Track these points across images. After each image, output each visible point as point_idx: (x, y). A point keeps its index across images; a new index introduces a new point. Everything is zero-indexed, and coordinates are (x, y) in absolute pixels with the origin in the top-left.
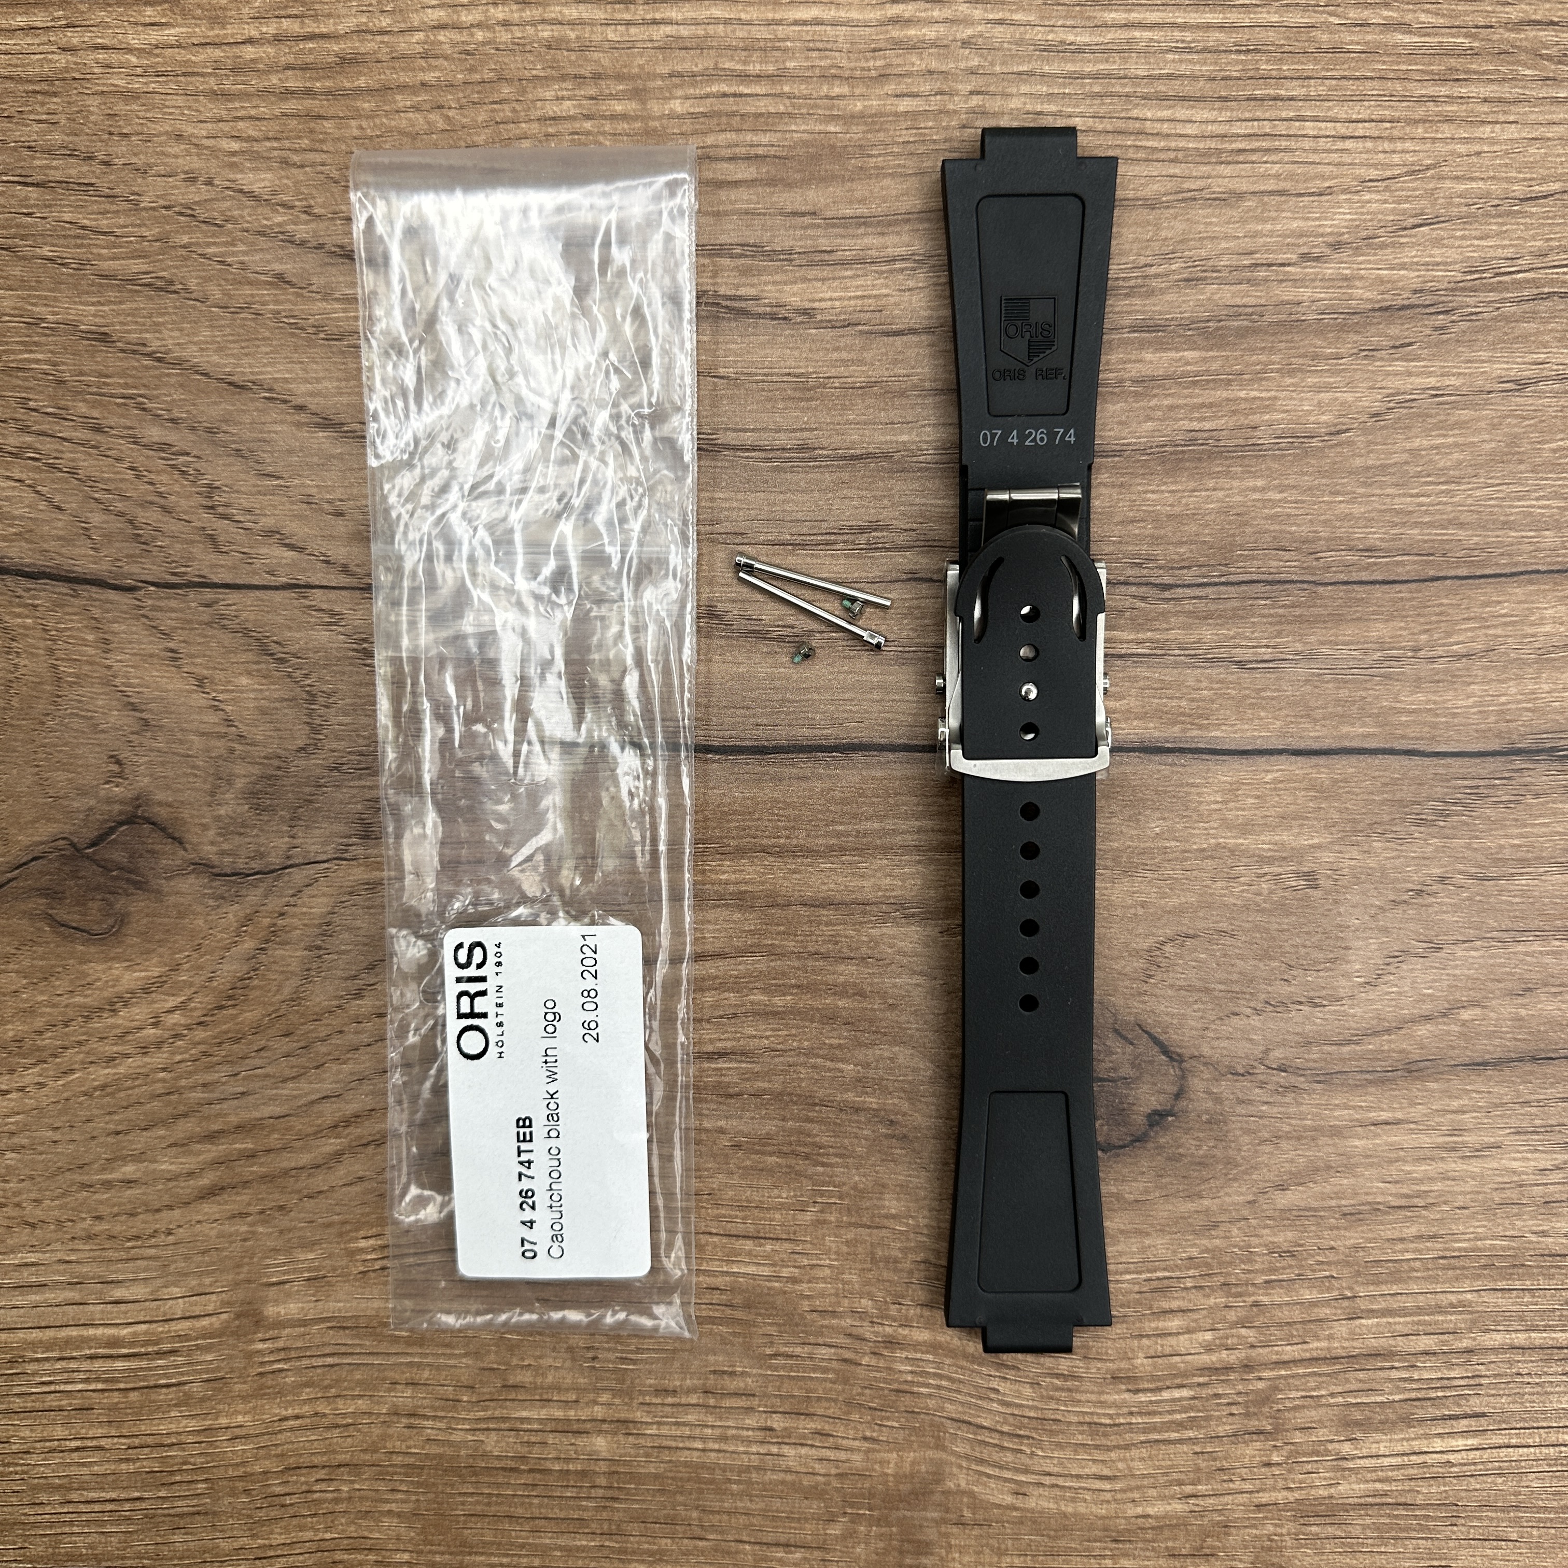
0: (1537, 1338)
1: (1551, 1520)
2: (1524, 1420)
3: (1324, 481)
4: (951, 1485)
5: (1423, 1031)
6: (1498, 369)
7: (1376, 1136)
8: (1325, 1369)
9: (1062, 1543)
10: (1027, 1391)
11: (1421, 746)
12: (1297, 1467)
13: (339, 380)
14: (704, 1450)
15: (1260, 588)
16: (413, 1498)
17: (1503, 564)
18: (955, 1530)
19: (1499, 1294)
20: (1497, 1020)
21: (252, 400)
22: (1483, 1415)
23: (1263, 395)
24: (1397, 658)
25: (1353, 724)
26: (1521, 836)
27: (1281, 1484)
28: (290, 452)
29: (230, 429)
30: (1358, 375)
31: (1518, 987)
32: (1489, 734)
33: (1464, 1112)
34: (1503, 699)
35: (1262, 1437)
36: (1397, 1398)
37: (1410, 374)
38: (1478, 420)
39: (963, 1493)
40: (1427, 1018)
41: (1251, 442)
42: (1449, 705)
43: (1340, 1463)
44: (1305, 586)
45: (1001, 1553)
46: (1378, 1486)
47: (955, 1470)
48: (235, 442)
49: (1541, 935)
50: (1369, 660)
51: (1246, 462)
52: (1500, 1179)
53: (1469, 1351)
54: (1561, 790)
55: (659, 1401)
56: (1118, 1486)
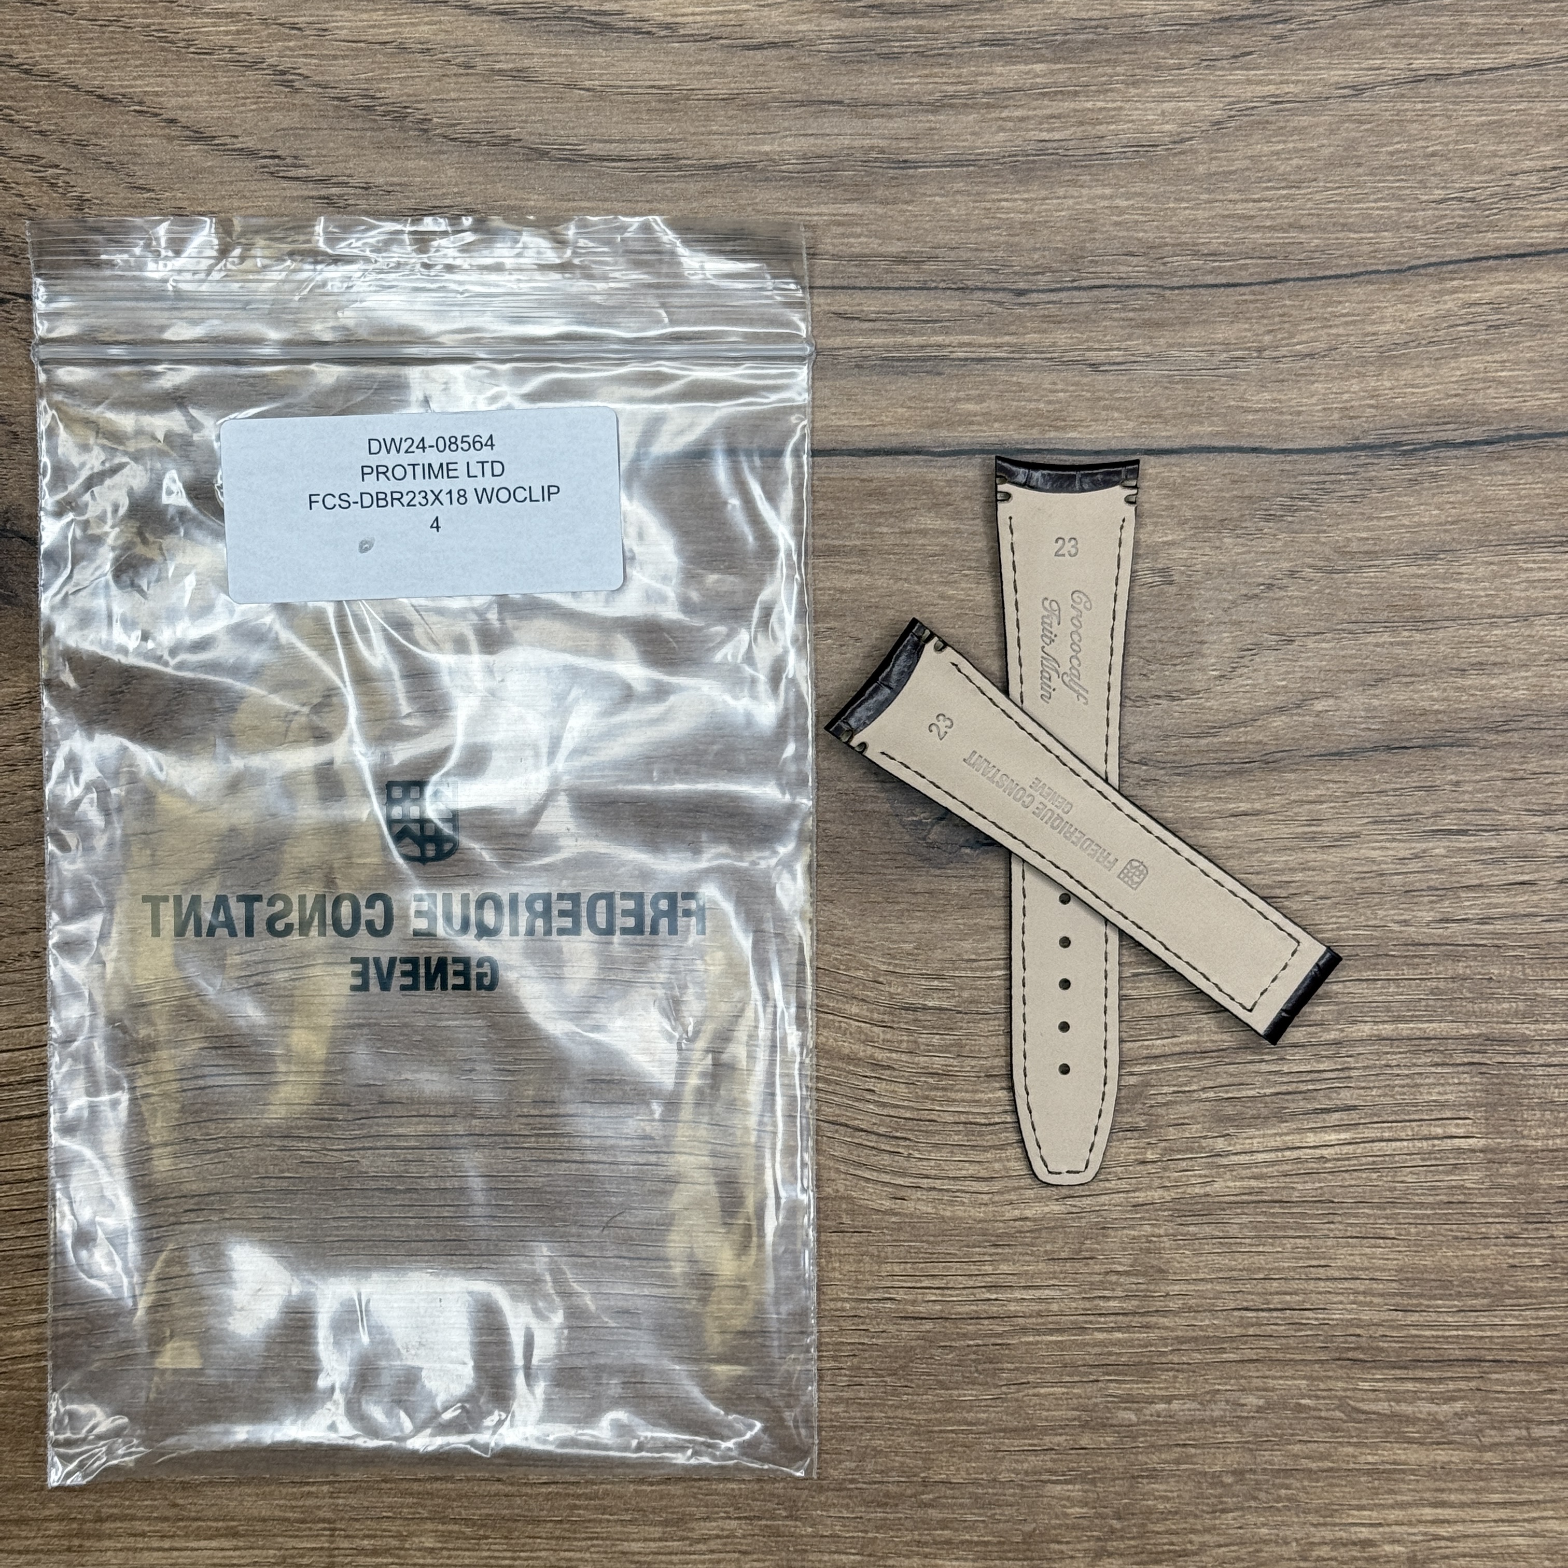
0: (1405, 1029)
1: (1428, 1216)
2: (1395, 1113)
3: (1168, 188)
4: (830, 1190)
5: (1278, 722)
6: (1335, 76)
7: (1236, 827)
8: (1195, 1063)
9: (941, 1249)
10: (902, 1089)
11: (1266, 444)
12: (1172, 1165)
13: (210, 94)
14: (582, 1162)
15: (1110, 292)
16: (286, 1225)
17: (1343, 265)
18: (834, 1237)
19: (1365, 985)
20: (1351, 710)
21: (121, 113)
22: (1354, 1108)
23: (1110, 105)
24: (1242, 359)
25: (1201, 423)
26: (1368, 529)
27: (1157, 1182)
28: (161, 164)
29: (100, 142)
30: (1199, 85)
31: (1370, 677)
32: (1334, 431)
33: (1322, 802)
34: (1346, 397)
35: (1136, 1134)
36: (1268, 1091)
37: (1249, 82)
38: (1317, 125)
39: (842, 1198)
40: (1281, 710)
41: (1098, 151)
42: (1293, 403)
43: (1215, 1159)
44: (1153, 290)
45: (881, 1260)
46: (1253, 1183)
47: (833, 1175)
48: (104, 155)
49: (1390, 626)
50: (1215, 360)
51: (1094, 170)
52: (1359, 869)
53: (1337, 1043)
54: (1405, 484)
55: (537, 1112)
56: (997, 1186)
